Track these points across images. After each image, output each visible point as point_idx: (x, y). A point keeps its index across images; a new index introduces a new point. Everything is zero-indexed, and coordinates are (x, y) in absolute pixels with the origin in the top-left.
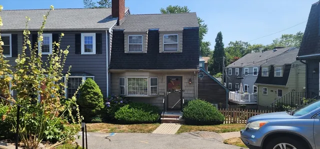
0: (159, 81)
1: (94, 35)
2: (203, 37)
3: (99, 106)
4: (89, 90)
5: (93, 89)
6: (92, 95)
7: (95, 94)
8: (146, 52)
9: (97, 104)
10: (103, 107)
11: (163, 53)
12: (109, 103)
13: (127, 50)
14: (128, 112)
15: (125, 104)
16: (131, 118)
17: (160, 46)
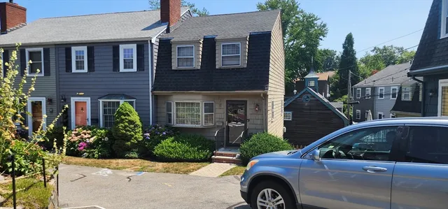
0: (216, 106)
1: (134, 47)
2: (320, 42)
3: (136, 138)
4: (123, 117)
5: (129, 115)
6: (126, 124)
7: (131, 122)
8: (199, 68)
9: (133, 136)
10: (140, 140)
11: (220, 69)
12: (148, 134)
13: (175, 66)
14: (169, 146)
15: (169, 135)
16: (171, 154)
17: (217, 59)
